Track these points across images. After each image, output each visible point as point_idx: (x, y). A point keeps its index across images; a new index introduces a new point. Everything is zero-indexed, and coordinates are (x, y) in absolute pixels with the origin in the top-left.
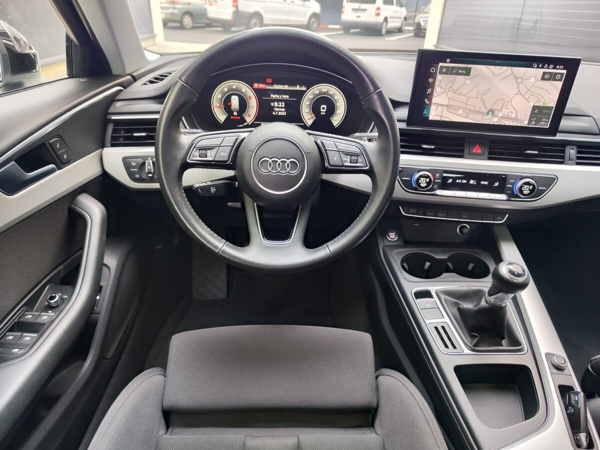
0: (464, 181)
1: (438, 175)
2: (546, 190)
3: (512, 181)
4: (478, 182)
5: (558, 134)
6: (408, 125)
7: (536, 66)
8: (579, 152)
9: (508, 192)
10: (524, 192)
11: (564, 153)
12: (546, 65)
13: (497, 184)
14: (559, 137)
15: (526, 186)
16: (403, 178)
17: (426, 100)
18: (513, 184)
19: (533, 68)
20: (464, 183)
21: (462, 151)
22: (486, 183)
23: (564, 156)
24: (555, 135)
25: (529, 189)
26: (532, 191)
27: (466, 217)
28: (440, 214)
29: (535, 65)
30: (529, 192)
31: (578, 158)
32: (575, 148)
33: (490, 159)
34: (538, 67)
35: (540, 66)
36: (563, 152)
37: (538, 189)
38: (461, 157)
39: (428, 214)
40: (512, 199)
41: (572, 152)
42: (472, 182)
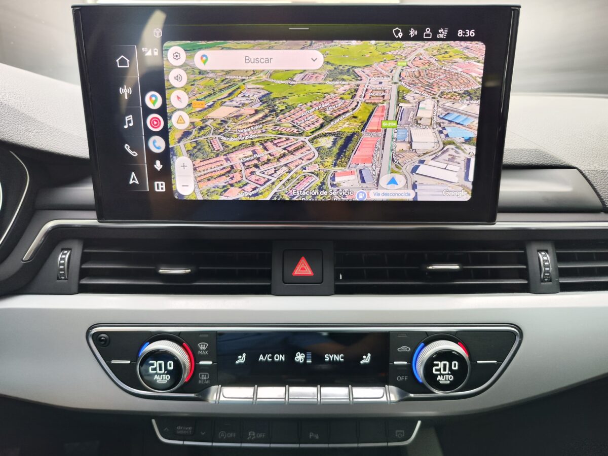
0: (282, 358)
1: (203, 347)
2: (498, 366)
3: (404, 349)
4: (318, 358)
5: (500, 216)
6: (100, 218)
7: (400, 35)
8: (560, 258)
9: (401, 378)
10: (439, 378)
11: (526, 264)
12: (428, 31)
13: (366, 359)
14: (504, 223)
15: (441, 365)
16: (113, 362)
17: (127, 147)
18: (410, 357)
19: (394, 39)
20: (281, 362)
21: (268, 275)
22: (339, 358)
23: (527, 269)
24: (492, 220)
25: (450, 369)
26: (459, 376)
27: (317, 437)
28: (251, 434)
29: (397, 32)
30: (451, 378)
31: (563, 273)
32: (549, 247)
33: (341, 290)
34: (406, 38)
35: (413, 33)
36: (523, 259)
37: (475, 366)
38: (265, 291)
39: (222, 434)
40: (412, 395)
41: (545, 258)
42: (300, 357)
